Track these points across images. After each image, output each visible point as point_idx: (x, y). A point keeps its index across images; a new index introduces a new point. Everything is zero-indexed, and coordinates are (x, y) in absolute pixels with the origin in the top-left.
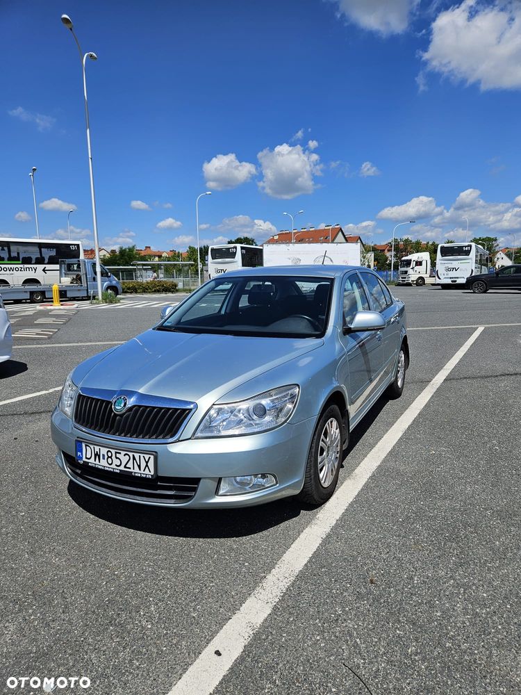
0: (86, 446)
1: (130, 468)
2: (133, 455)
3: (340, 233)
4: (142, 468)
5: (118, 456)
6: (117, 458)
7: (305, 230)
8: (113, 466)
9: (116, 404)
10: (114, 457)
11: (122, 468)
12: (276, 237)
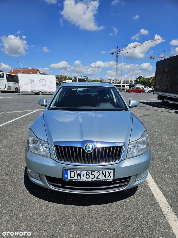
0: (70, 172)
1: (100, 178)
2: (102, 172)
3: (38, 71)
4: (107, 177)
5: (93, 173)
6: (92, 174)
7: (24, 69)
8: (90, 179)
9: (87, 148)
10: (90, 175)
11: (95, 179)
12: (13, 71)
